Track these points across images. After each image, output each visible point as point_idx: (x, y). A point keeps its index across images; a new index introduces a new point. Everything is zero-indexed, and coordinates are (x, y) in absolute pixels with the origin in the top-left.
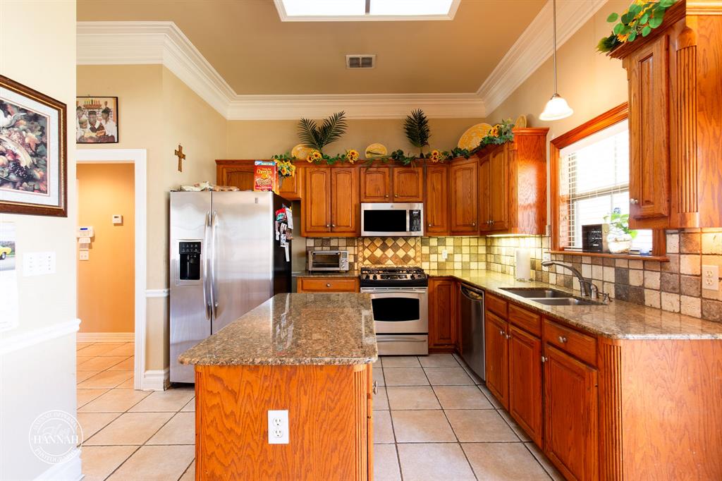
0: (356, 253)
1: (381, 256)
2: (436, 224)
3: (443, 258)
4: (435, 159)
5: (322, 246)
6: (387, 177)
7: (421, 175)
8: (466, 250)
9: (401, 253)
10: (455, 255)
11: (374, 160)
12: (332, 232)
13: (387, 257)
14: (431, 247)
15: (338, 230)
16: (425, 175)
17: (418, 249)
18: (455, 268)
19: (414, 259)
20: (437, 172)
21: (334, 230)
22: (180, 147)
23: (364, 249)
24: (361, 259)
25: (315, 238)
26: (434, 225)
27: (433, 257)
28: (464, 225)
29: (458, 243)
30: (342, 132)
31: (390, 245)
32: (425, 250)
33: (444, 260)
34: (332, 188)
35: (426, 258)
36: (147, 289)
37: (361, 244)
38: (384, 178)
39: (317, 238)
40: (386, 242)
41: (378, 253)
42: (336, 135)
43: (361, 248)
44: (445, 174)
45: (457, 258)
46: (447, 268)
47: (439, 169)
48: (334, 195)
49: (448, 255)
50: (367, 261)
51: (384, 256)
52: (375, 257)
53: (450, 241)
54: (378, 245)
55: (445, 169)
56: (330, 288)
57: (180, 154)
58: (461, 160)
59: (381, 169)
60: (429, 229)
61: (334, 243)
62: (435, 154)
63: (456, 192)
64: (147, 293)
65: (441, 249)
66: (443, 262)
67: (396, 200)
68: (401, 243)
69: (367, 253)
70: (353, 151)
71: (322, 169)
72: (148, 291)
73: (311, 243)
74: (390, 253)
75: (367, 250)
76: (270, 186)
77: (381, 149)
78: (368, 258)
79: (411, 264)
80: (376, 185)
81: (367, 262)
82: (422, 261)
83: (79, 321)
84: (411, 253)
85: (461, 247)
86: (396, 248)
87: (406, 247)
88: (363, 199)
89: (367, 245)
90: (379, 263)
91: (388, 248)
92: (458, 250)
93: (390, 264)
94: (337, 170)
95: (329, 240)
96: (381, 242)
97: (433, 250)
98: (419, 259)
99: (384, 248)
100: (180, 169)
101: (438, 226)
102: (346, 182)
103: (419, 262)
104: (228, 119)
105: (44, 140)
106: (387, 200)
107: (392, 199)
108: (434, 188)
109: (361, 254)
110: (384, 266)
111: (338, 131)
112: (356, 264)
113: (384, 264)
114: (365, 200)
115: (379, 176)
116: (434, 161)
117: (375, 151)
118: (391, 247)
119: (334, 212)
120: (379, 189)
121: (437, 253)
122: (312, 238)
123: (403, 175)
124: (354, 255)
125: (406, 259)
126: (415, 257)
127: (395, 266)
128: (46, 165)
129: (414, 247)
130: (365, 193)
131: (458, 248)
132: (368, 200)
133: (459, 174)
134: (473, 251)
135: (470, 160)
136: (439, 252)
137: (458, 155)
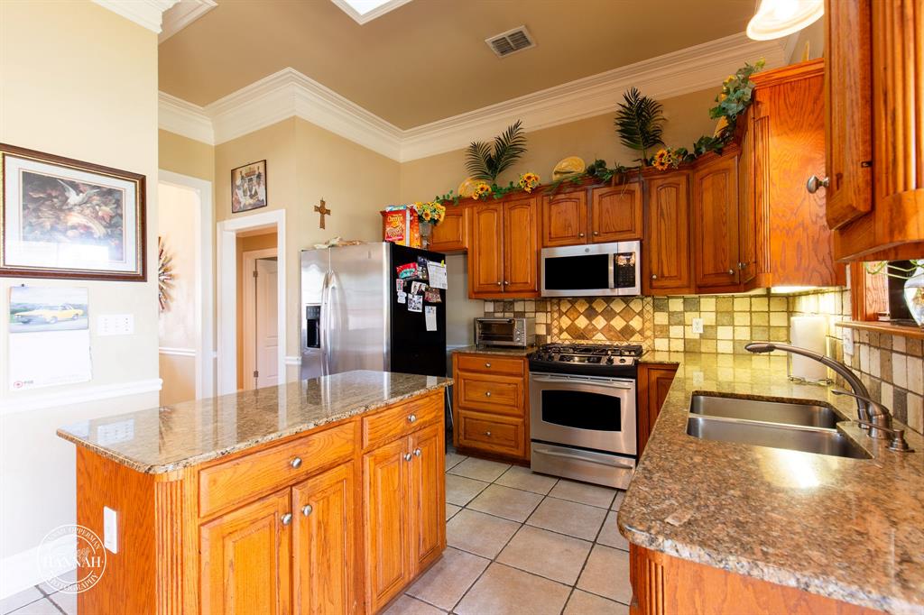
0: (549, 322)
1: (586, 327)
2: (666, 274)
3: (694, 332)
4: (662, 164)
5: (504, 311)
6: (583, 205)
7: (638, 195)
8: (742, 319)
9: (618, 323)
10: (719, 328)
11: (562, 183)
12: (505, 291)
13: (595, 329)
14: (671, 314)
15: (514, 288)
16: (646, 193)
17: (647, 316)
18: (719, 351)
19: (641, 332)
20: (670, 185)
21: (508, 289)
22: (323, 203)
23: (560, 316)
24: (555, 331)
25: (495, 301)
26: (663, 276)
27: (676, 331)
28: (717, 274)
29: (725, 306)
30: (522, 150)
31: (599, 310)
32: (661, 318)
33: (697, 337)
34: (505, 230)
35: (663, 331)
36: (287, 355)
37: (556, 308)
38: (578, 208)
39: (497, 301)
40: (594, 305)
41: (582, 322)
42: (514, 156)
43: (556, 315)
44: (683, 188)
45: (724, 332)
46: (703, 350)
47: (670, 180)
48: (508, 240)
49: (705, 327)
50: (565, 333)
51: (590, 327)
52: (577, 328)
53: (708, 303)
54: (582, 310)
55: (683, 179)
56: (491, 369)
57: (322, 210)
58: (712, 158)
59: (575, 195)
60: (655, 284)
61: (518, 307)
62: (662, 156)
63: (702, 216)
64: (286, 360)
65: (688, 316)
66: (695, 340)
67: (596, 239)
68: (618, 307)
69: (565, 322)
70: (528, 175)
71: (492, 207)
72: (288, 358)
73: (490, 307)
74: (600, 322)
75: (564, 318)
76: (401, 235)
77: (575, 165)
78: (567, 330)
79: (635, 340)
80: (566, 220)
81: (565, 335)
82: (655, 337)
83: (161, 381)
84: (636, 323)
85: (731, 313)
86: (609, 315)
87: (628, 313)
88: (547, 242)
89: (564, 311)
90: (583, 337)
91: (597, 314)
92: (726, 319)
93: (600, 339)
94: (512, 204)
95: (512, 303)
96: (587, 306)
97: (675, 319)
98: (648, 333)
99: (591, 314)
100: (322, 226)
101: (670, 278)
102: (525, 219)
103: (650, 337)
104: (401, 162)
105: (119, 212)
106: (582, 240)
107: (591, 240)
108: (662, 214)
109: (555, 323)
110: (591, 342)
111: (516, 149)
112: (549, 337)
113: (590, 339)
114: (549, 244)
115: (570, 205)
116: (660, 168)
117: (568, 169)
118: (601, 314)
119: (508, 264)
120: (570, 226)
121: (683, 323)
122: (491, 301)
123: (607, 200)
124: (547, 324)
125: (627, 332)
126: (642, 329)
127: (608, 343)
128: (121, 235)
129: (641, 314)
130: (550, 234)
131: (726, 316)
132: (554, 243)
133: (707, 183)
134: (758, 320)
135: (726, 156)
136: (687, 322)
137: (703, 150)
